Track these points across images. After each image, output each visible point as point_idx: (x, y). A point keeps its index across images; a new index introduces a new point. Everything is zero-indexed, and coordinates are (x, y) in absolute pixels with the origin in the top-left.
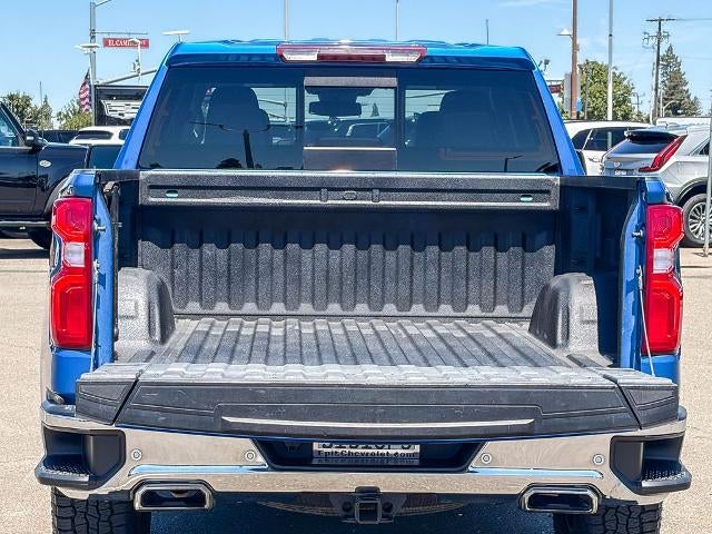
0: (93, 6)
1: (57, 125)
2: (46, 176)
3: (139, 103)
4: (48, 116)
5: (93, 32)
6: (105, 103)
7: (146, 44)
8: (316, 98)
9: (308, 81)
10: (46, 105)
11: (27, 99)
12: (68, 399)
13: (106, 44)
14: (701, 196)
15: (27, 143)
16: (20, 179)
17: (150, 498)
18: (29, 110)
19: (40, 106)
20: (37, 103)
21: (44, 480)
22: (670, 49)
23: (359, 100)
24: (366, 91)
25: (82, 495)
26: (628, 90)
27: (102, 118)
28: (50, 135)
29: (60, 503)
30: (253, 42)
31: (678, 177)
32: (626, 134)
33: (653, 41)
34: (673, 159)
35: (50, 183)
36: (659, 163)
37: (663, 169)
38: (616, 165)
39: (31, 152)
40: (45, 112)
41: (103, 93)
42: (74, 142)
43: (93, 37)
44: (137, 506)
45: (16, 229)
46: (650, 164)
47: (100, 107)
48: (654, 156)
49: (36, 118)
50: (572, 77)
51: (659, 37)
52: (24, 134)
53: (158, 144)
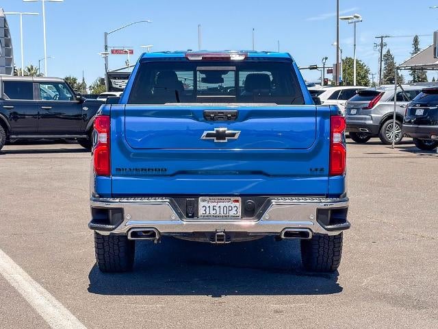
0: (106, 34)
1: (89, 92)
2: (86, 115)
3: (127, 81)
4: (85, 88)
5: (106, 46)
6: (113, 81)
7: (132, 52)
8: (204, 76)
9: (198, 68)
10: (84, 82)
11: (75, 80)
12: (101, 196)
13: (112, 52)
14: (391, 121)
15: (77, 99)
16: (73, 116)
17: (134, 234)
18: (76, 85)
19: (81, 82)
20: (79, 81)
21: (92, 228)
22: (389, 51)
23: (223, 76)
24: (225, 72)
25: (107, 233)
26: (367, 71)
27: (111, 88)
28: (87, 96)
29: (98, 236)
30: (176, 52)
31: (381, 112)
32: (356, 92)
33: (379, 47)
34: (378, 103)
35: (88, 118)
36: (372, 105)
37: (374, 107)
38: (352, 106)
39: (78, 103)
40: (83, 86)
41: (112, 76)
42: (98, 99)
43: (106, 49)
44: (129, 238)
45: (73, 139)
46: (367, 105)
47: (110, 83)
48: (369, 102)
49: (79, 89)
50: (337, 66)
51: (382, 45)
52: (76, 95)
53: (136, 95)
